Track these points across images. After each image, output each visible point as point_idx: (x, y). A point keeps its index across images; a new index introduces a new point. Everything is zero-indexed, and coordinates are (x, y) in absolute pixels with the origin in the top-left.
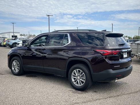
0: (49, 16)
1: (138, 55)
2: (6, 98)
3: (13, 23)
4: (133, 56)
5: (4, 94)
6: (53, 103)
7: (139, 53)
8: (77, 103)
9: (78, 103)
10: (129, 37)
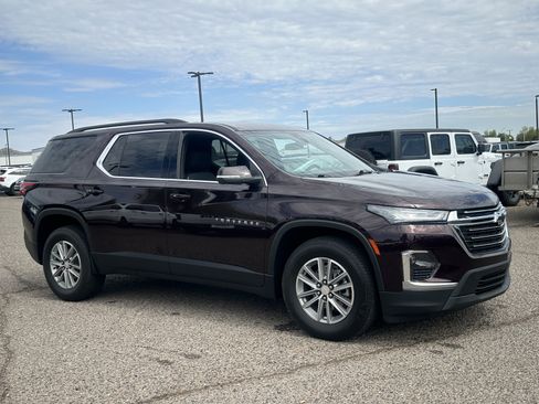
0: (198, 75)
1: (530, 193)
2: (59, 361)
3: (71, 111)
4: (514, 200)
5: (50, 350)
6: (222, 369)
7: (536, 187)
8: (308, 365)
9: (313, 365)
10: (502, 137)
